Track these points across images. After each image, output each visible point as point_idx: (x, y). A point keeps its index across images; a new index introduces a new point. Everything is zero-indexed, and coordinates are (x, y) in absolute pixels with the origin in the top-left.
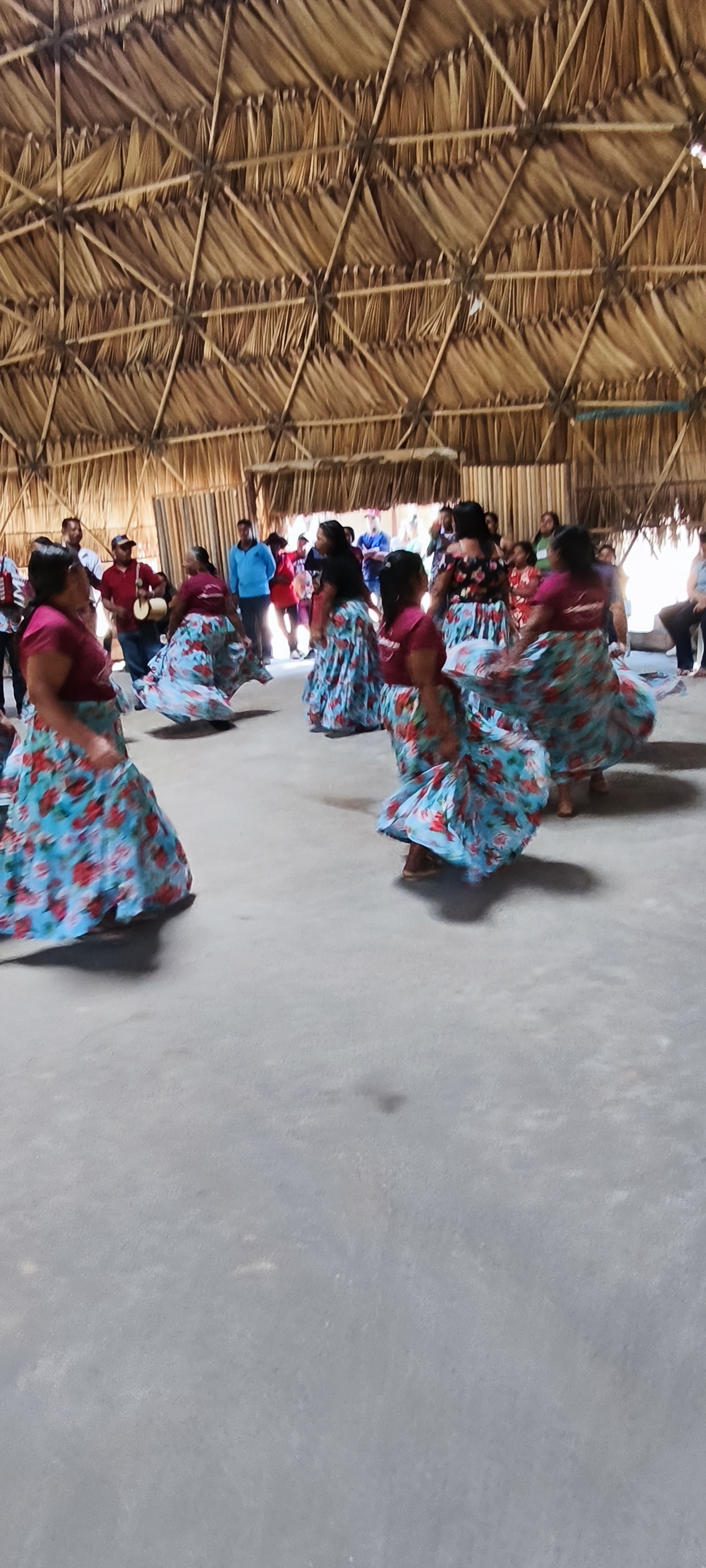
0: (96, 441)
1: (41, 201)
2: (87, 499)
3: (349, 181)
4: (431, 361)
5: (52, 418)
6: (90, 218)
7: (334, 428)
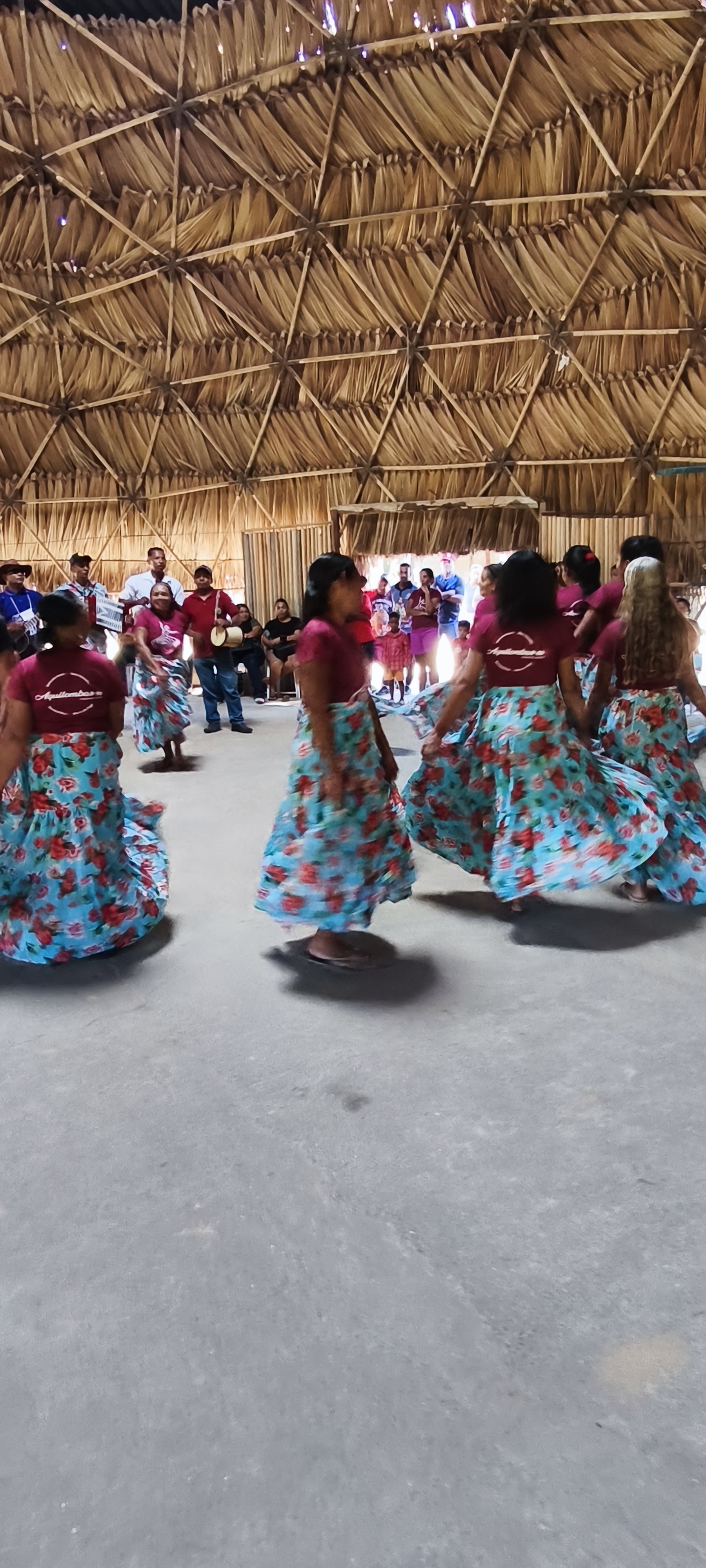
0: (192, 477)
1: (156, 253)
2: (180, 532)
3: (445, 241)
4: (517, 412)
5: (152, 453)
6: (200, 268)
7: (419, 472)
